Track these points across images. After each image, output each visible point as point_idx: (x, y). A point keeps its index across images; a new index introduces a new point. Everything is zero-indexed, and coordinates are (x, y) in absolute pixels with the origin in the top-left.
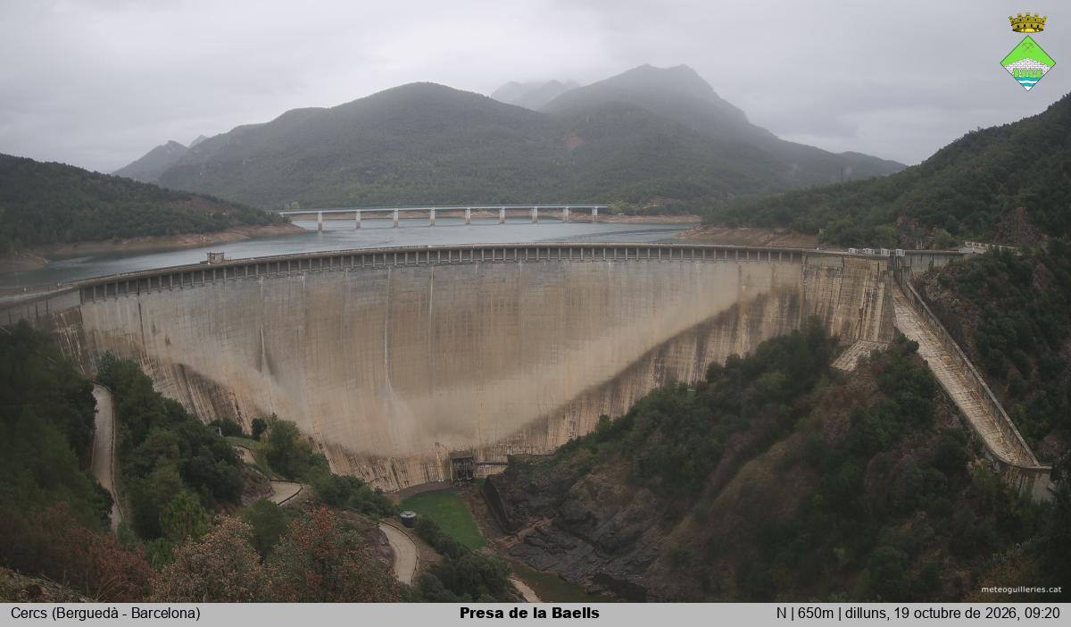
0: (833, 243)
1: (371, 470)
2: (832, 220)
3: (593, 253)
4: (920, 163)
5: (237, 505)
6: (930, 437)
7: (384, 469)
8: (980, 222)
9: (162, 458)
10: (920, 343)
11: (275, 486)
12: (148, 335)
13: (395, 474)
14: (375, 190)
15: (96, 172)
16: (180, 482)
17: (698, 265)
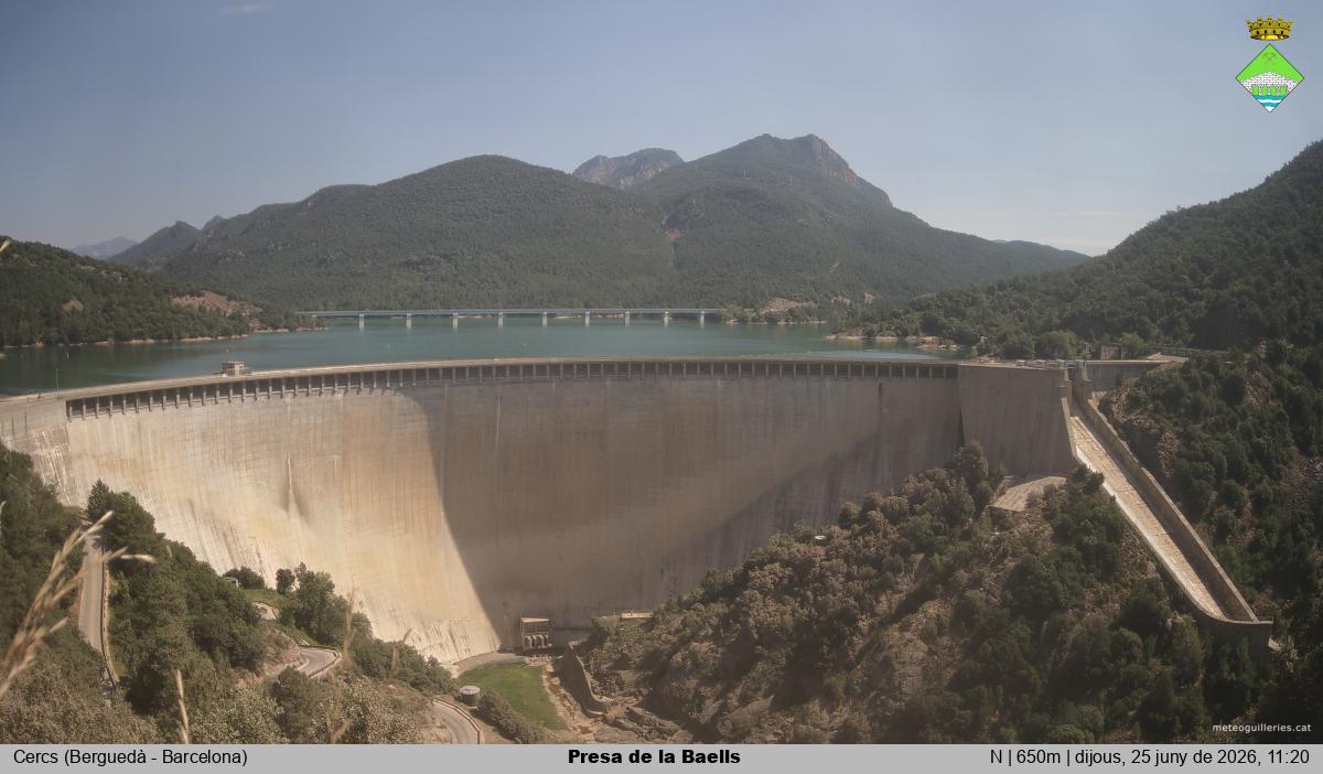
0: (996, 355)
1: (423, 636)
2: (996, 326)
3: (698, 371)
4: (1105, 253)
5: (258, 676)
6: (1117, 590)
7: (439, 633)
8: (1179, 324)
9: (165, 614)
10: (1106, 475)
11: (306, 652)
12: (149, 462)
13: (454, 641)
14: (430, 288)
15: (87, 257)
16: (188, 644)
17: (828, 383)
